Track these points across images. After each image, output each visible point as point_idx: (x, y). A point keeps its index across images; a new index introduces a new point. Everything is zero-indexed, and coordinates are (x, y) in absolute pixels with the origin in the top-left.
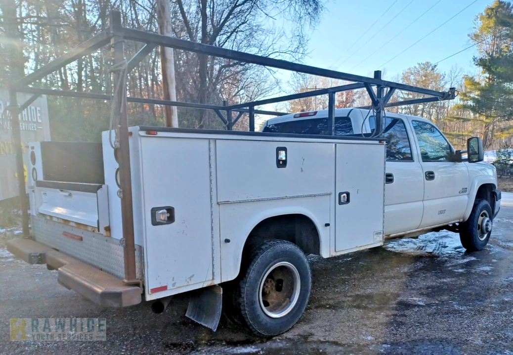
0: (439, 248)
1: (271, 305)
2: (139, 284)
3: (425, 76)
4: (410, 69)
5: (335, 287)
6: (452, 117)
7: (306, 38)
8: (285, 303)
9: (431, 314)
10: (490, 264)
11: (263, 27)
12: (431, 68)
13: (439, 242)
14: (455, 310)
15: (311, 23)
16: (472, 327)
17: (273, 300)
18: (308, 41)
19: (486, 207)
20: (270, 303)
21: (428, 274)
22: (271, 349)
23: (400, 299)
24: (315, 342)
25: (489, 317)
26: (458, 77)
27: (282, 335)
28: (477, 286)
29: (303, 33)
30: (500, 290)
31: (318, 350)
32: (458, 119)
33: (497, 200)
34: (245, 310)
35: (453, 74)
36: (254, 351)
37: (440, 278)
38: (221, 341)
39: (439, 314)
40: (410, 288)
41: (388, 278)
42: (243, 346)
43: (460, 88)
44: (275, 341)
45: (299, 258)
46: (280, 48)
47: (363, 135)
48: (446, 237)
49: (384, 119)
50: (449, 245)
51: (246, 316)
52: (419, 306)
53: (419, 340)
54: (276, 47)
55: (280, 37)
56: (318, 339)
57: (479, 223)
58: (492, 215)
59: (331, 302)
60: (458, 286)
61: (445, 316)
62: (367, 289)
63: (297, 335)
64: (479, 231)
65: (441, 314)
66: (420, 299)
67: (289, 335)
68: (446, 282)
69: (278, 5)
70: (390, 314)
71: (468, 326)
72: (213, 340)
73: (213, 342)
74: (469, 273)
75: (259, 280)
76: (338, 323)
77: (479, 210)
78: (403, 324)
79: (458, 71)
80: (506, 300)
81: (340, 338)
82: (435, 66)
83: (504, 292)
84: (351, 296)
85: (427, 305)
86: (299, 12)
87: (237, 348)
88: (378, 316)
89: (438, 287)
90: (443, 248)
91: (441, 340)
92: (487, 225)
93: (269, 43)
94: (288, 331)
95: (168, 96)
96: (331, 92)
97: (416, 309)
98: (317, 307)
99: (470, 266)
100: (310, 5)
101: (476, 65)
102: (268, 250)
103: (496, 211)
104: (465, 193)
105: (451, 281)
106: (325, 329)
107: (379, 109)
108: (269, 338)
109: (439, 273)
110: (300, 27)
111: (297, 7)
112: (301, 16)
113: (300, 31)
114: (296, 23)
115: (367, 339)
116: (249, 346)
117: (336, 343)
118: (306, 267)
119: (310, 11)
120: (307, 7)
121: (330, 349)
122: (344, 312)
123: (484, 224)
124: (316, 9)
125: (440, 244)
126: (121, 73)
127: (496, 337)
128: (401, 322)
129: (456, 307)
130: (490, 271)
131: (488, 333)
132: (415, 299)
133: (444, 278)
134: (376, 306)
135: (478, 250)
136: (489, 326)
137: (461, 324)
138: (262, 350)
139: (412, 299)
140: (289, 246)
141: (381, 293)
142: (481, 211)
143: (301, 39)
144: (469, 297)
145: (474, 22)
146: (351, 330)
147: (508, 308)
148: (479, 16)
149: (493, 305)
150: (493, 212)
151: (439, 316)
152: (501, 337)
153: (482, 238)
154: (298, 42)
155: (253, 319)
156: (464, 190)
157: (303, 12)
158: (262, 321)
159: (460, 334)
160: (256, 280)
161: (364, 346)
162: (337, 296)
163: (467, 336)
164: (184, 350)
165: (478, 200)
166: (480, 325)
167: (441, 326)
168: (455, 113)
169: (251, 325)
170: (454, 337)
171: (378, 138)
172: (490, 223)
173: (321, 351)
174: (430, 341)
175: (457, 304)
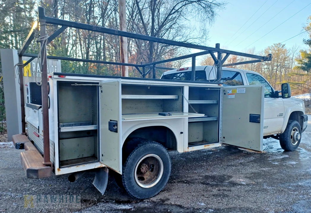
0: (268, 149)
1: (146, 180)
2: (51, 165)
3: (278, 51)
4: (269, 47)
5: (195, 169)
6: (293, 73)
7: (207, 31)
8: (154, 179)
9: (247, 191)
10: (297, 160)
11: (186, 26)
12: (281, 46)
13: (269, 145)
14: (264, 189)
15: (210, 23)
16: (271, 201)
17: (147, 177)
18: (208, 32)
19: (296, 125)
20: (145, 179)
21: (255, 165)
22: (139, 207)
23: (231, 180)
24: (168, 205)
25: (285, 195)
26: (297, 51)
27: (150, 199)
28: (283, 174)
29: (206, 28)
30: (298, 177)
31: (167, 210)
32: (297, 74)
33: (304, 121)
34: (125, 183)
35: (294, 49)
36: (129, 208)
37: (262, 168)
38: (113, 200)
39: (252, 191)
40: (240, 173)
41: (229, 166)
42: (124, 205)
43: (298, 57)
44: (144, 202)
45: (163, 152)
46: (193, 36)
47: (209, 81)
48: (274, 142)
49: (221, 71)
50: (274, 147)
51: (125, 187)
52: (241, 185)
53: (233, 208)
54: (191, 35)
55: (194, 30)
56: (170, 203)
57: (292, 134)
58: (301, 130)
59: (188, 179)
60: (271, 173)
61: (256, 192)
62: (214, 172)
63: (159, 199)
64: (292, 140)
65: (254, 191)
66: (244, 180)
67: (154, 199)
68: (264, 170)
69: (192, 14)
70: (222, 189)
71: (269, 200)
72: (109, 199)
73: (108, 200)
74: (282, 165)
75: (134, 165)
76: (187, 193)
77: (291, 127)
78: (227, 196)
79: (297, 47)
80: (300, 184)
81: (184, 203)
82: (284, 45)
83: (301, 179)
84: (202, 176)
85: (247, 184)
86: (203, 17)
87: (120, 205)
88: (213, 190)
89: (258, 173)
90: (270, 149)
91: (247, 209)
92: (297, 136)
93: (187, 34)
94: (155, 196)
95: (123, 60)
96: (194, 56)
97: (239, 187)
98: (179, 182)
99: (283, 161)
100: (209, 13)
101: (305, 44)
102: (141, 147)
103: (304, 128)
104: (281, 117)
105: (268, 170)
106: (178, 196)
107: (218, 65)
108: (142, 200)
109: (262, 164)
110: (204, 25)
111: (202, 14)
112: (205, 19)
113: (204, 27)
114: (201, 23)
115: (201, 205)
116: (127, 204)
117: (180, 206)
118: (167, 158)
119: (209, 16)
120: (208, 14)
121: (175, 210)
122: (194, 186)
123: (295, 135)
124: (212, 15)
125: (269, 147)
126: (43, 42)
127: (285, 209)
128: (226, 195)
129: (265, 187)
130: (296, 165)
131: (280, 206)
132: (241, 180)
133: (264, 167)
134: (215, 183)
135: (291, 151)
136: (283, 201)
137: (264, 199)
138: (134, 207)
139: (239, 180)
140: (156, 145)
141: (221, 175)
142: (293, 127)
143: (205, 32)
144: (276, 181)
145: (307, 20)
146: (193, 198)
147: (299, 190)
148: (310, 17)
149: (290, 187)
150: (302, 129)
151: (252, 192)
152: (289, 210)
153: (294, 143)
154: (203, 33)
155: (130, 188)
156: (281, 115)
157: (205, 17)
158: (136, 190)
159: (261, 205)
160: (132, 165)
161: (197, 209)
162: (194, 175)
163: (266, 207)
164: (89, 204)
165: (291, 120)
166: (277, 200)
167: (251, 199)
168: (296, 71)
169: (128, 192)
170: (256, 207)
171: (217, 83)
172: (299, 135)
173: (169, 211)
174: (240, 209)
175: (266, 185)
